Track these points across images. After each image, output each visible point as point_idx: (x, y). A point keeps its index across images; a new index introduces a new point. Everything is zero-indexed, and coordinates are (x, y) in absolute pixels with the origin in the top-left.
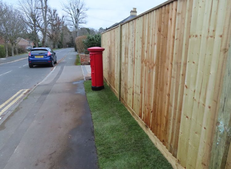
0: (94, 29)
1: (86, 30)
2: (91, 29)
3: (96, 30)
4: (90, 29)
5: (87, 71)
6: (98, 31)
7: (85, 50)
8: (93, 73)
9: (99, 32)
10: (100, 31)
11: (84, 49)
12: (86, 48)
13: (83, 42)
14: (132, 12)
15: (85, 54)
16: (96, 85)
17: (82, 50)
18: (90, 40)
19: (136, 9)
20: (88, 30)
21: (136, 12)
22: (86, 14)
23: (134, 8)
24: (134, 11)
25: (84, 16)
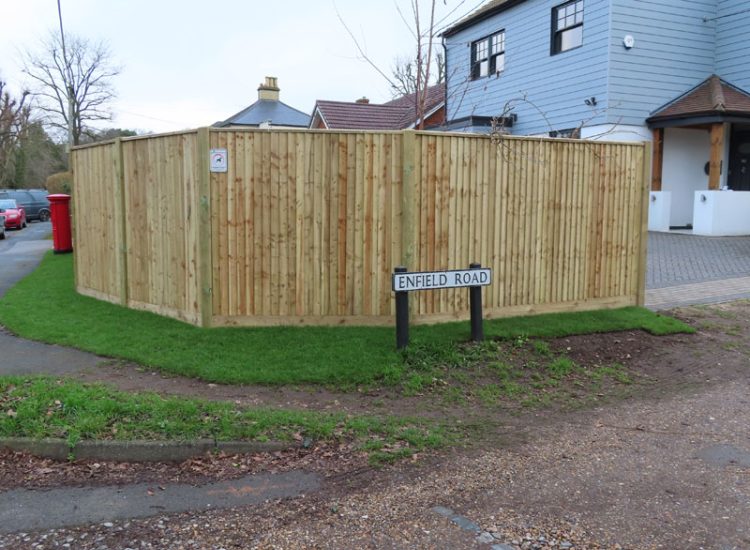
14: (262, 88)
19: (274, 79)
21: (278, 90)
22: (111, 87)
23: (270, 78)
24: (270, 87)
25: (104, 94)
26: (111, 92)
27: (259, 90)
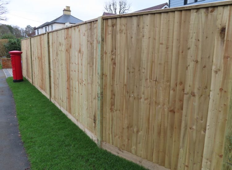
0: (19, 27)
1: (8, 29)
2: (14, 27)
3: (21, 28)
4: (12, 26)
5: (9, 73)
6: (25, 29)
7: (7, 54)
8: (14, 70)
9: (25, 31)
10: (27, 30)
11: (5, 53)
12: (7, 52)
13: (5, 46)
14: (64, 10)
15: (6, 57)
16: (16, 78)
17: (3, 53)
18: (12, 44)
19: (69, 7)
20: (10, 28)
21: (70, 11)
22: (6, 8)
23: (67, 7)
24: (67, 10)
25: (3, 11)
26: (6, 10)
27: (63, 11)
